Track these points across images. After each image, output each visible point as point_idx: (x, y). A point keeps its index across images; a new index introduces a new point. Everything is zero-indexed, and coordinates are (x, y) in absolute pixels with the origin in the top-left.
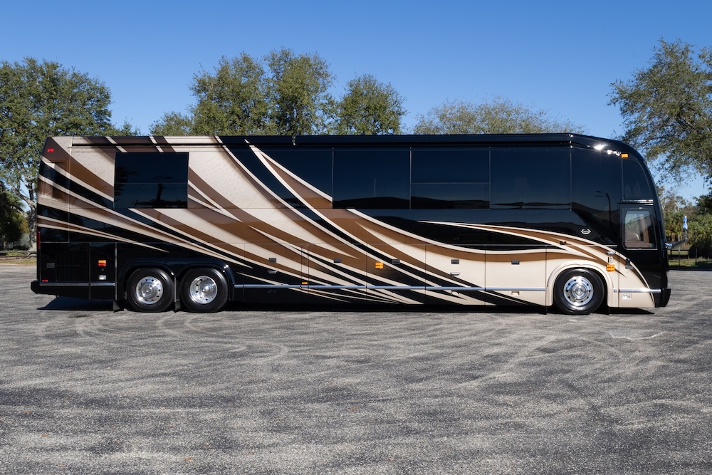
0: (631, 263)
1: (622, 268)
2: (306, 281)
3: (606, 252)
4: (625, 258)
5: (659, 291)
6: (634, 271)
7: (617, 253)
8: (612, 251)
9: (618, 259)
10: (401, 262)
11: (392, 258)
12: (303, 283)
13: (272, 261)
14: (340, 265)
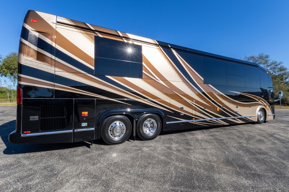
0: (270, 106)
8: (267, 102)
10: (224, 107)
11: (222, 106)
12: (193, 119)
13: (182, 108)
14: (206, 109)
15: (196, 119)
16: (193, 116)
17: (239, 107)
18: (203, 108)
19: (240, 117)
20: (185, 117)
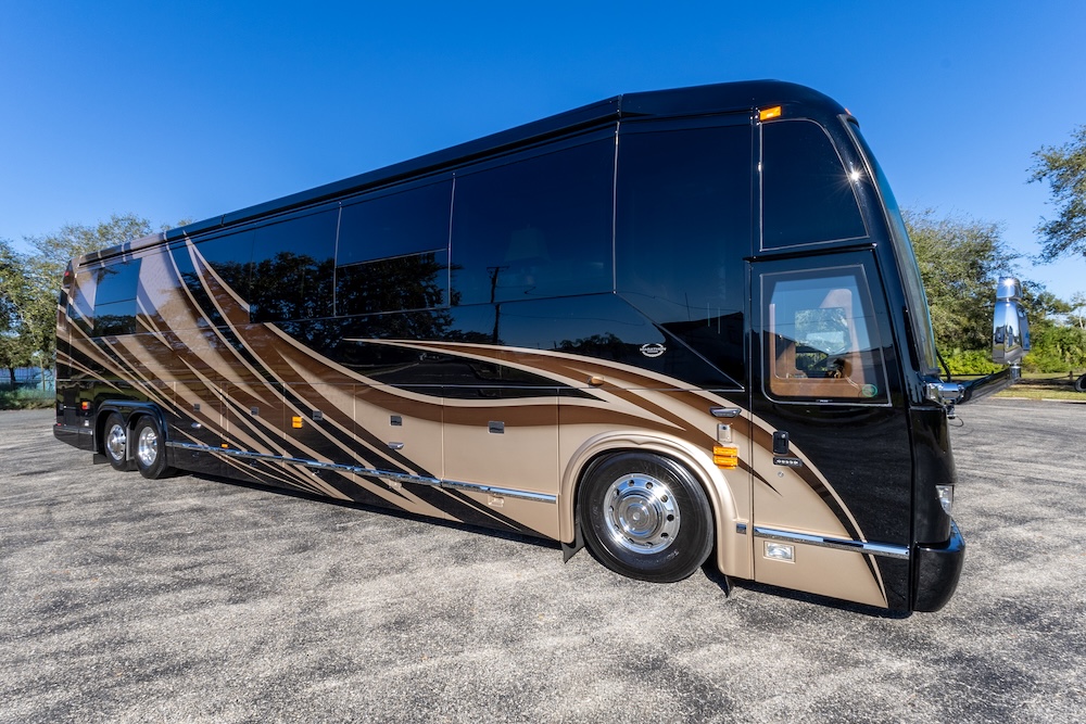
0: (792, 447)
1: (763, 461)
2: (226, 442)
3: (708, 408)
4: (771, 430)
5: (902, 553)
6: (802, 472)
7: (745, 413)
8: (729, 406)
9: (750, 431)
10: (324, 416)
11: (314, 409)
12: (223, 445)
13: (197, 407)
14: (257, 417)
15: (231, 447)
16: (225, 438)
17: (406, 420)
18: (249, 412)
19: (423, 481)
20: (205, 435)
